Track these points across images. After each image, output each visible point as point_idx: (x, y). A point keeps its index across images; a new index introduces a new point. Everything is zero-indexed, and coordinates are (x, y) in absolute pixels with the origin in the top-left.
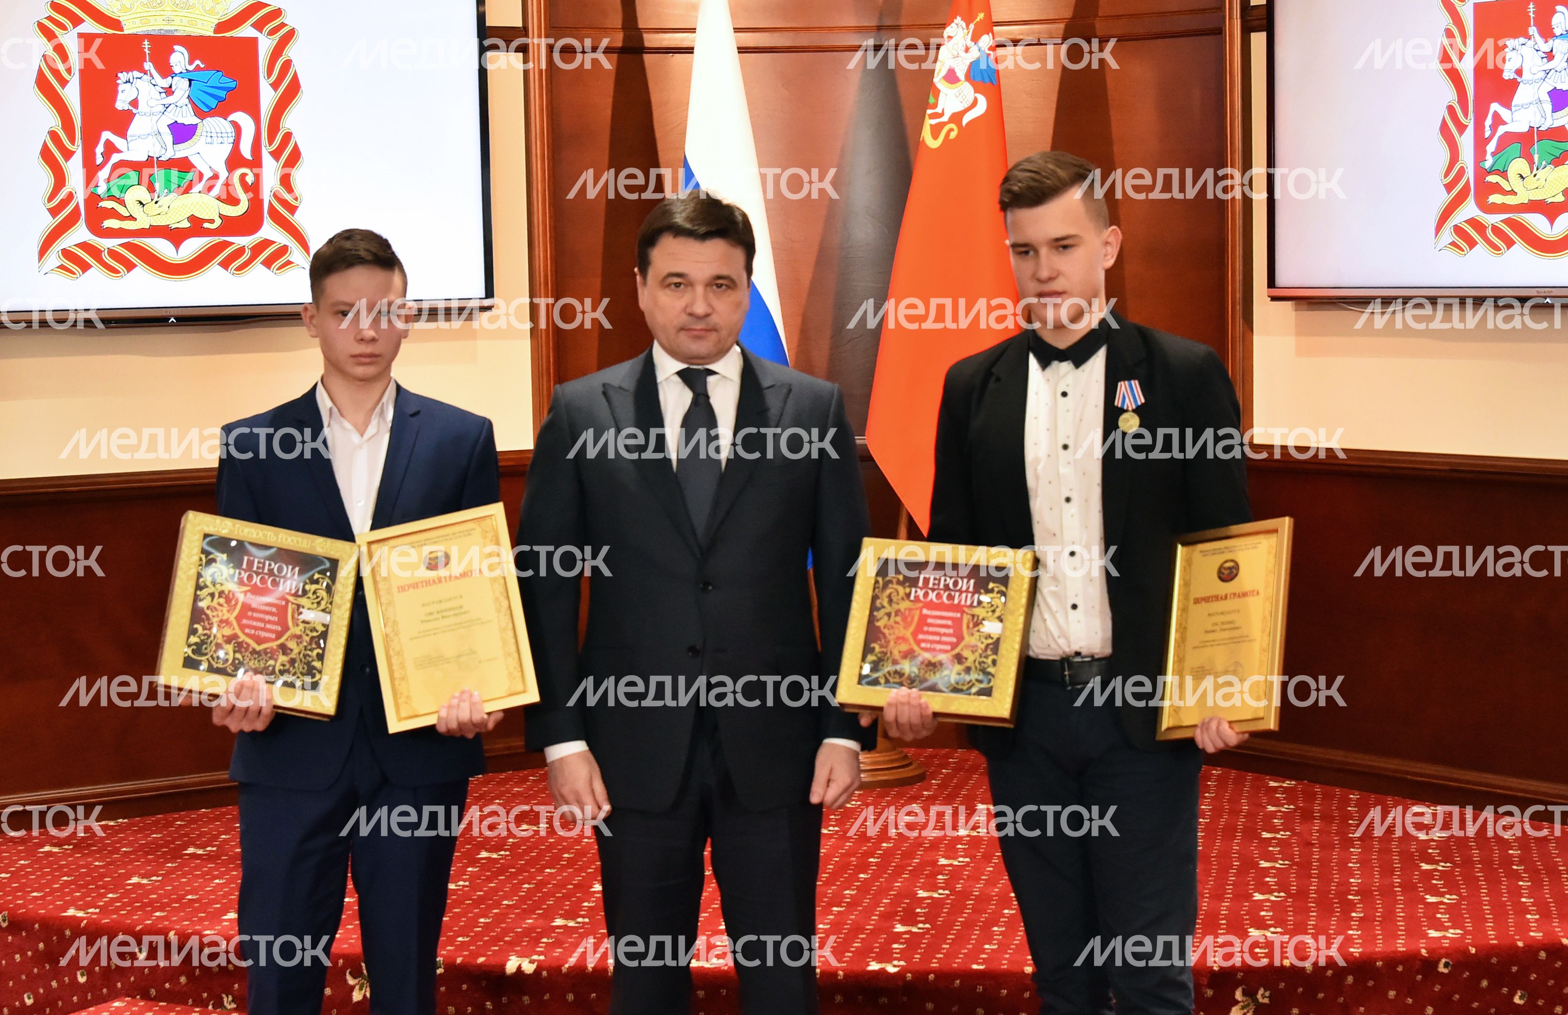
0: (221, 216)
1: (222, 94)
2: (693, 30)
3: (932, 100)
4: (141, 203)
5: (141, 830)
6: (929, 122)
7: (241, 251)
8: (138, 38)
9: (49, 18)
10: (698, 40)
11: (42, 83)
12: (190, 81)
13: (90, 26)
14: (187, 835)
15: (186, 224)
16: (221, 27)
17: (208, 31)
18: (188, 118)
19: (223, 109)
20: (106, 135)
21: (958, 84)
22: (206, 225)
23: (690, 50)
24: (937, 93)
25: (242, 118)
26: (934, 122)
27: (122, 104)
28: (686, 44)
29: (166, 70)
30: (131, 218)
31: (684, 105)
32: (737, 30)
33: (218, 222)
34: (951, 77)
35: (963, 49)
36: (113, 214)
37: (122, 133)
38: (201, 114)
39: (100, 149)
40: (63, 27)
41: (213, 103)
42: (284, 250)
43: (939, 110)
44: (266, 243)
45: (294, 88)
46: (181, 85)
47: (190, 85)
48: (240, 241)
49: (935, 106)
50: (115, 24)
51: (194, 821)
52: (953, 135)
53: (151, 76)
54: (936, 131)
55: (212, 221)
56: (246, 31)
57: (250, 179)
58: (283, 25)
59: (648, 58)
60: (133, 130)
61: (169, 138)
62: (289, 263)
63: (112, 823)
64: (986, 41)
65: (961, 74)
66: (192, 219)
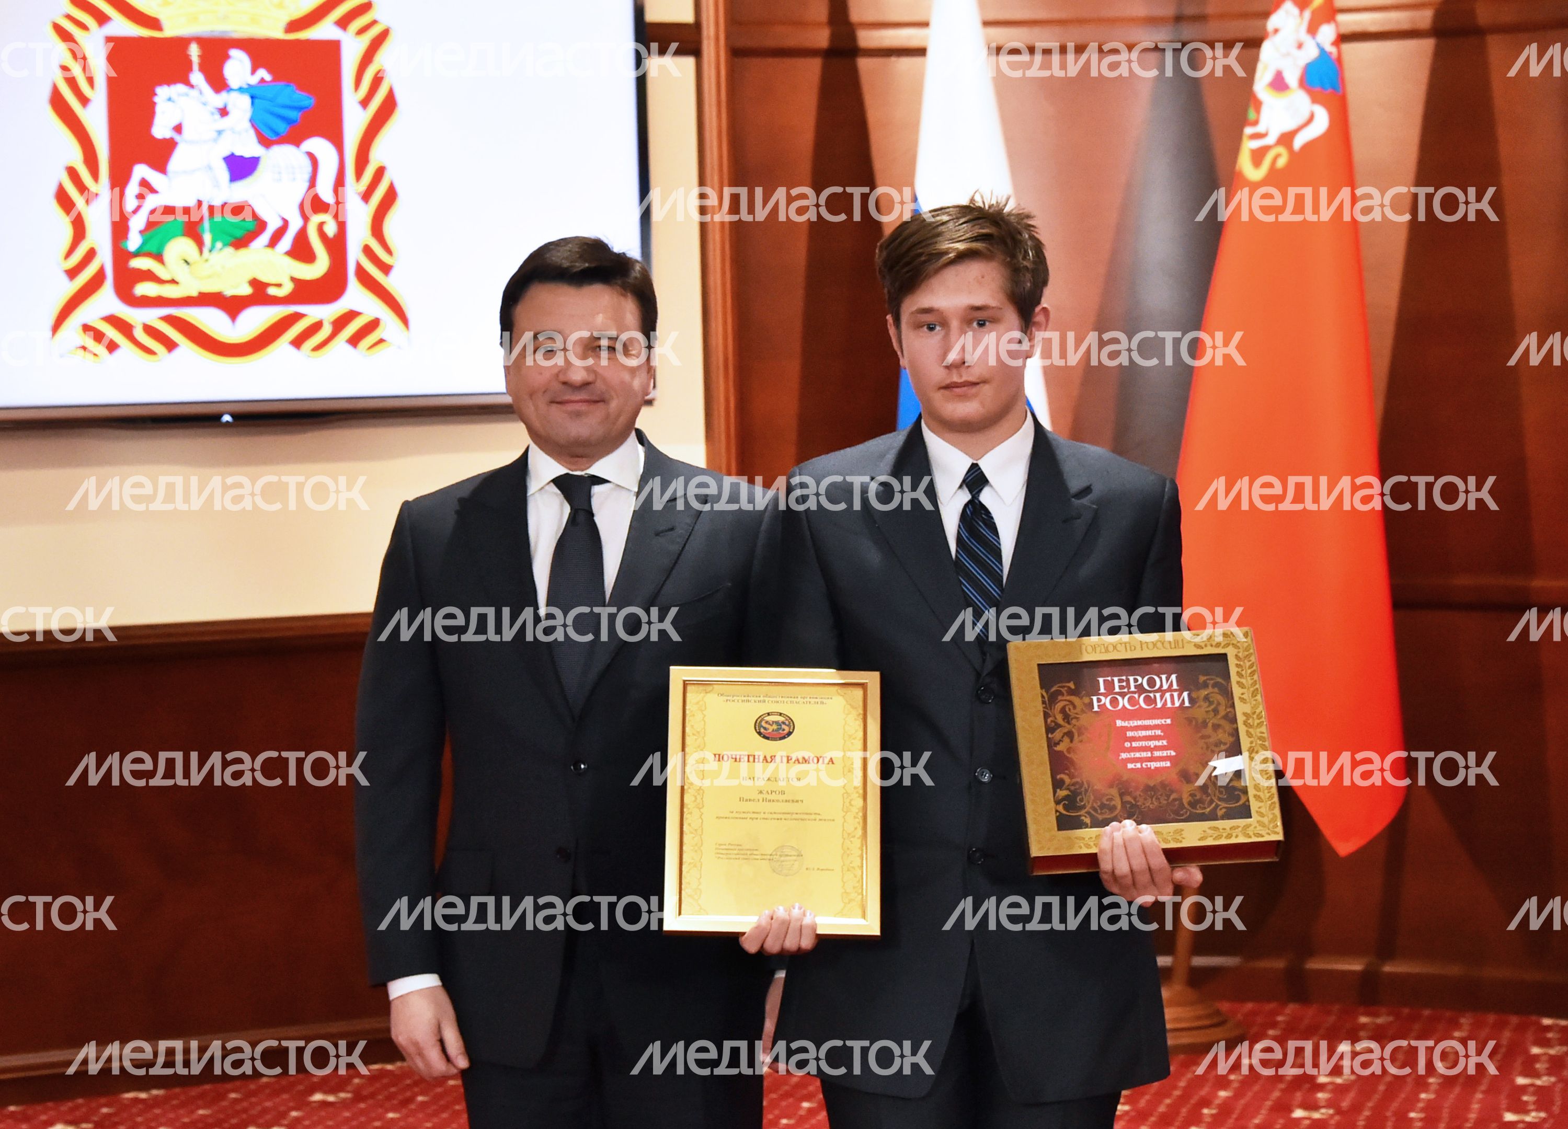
0: (293, 279)
1: (294, 115)
2: (925, 24)
3: (1252, 115)
4: (186, 262)
5: (183, 1105)
6: (1249, 145)
7: (317, 326)
8: (181, 43)
9: (69, 17)
10: (931, 38)
11: (58, 103)
12: (252, 97)
13: (122, 27)
14: (245, 1111)
15: (247, 290)
16: (295, 25)
17: (278, 33)
18: (249, 147)
19: (295, 137)
20: (141, 171)
21: (1287, 93)
22: (272, 291)
23: (921, 52)
24: (1258, 105)
25: (319, 145)
26: (1256, 144)
27: (161, 129)
28: (915, 43)
29: (218, 83)
30: (173, 282)
31: (914, 126)
32: (987, 24)
33: (287, 288)
34: (1279, 84)
35: (1296, 45)
36: (149, 276)
37: (161, 166)
38: (266, 142)
39: (133, 189)
40: (83, 26)
41: (282, 128)
42: (374, 324)
43: (1260, 128)
44: (351, 315)
45: (389, 106)
46: (241, 106)
47: (253, 103)
48: (314, 312)
49: (1256, 123)
50: (153, 23)
51: (253, 1093)
52: (1282, 162)
53: (201, 93)
54: (1258, 156)
55: (279, 285)
56: (325, 30)
57: (331, 229)
58: (374, 22)
59: (864, 64)
60: (174, 163)
61: (223, 173)
62: (381, 341)
63: (143, 1095)
64: (1327, 33)
65: (1292, 79)
66: (255, 283)
